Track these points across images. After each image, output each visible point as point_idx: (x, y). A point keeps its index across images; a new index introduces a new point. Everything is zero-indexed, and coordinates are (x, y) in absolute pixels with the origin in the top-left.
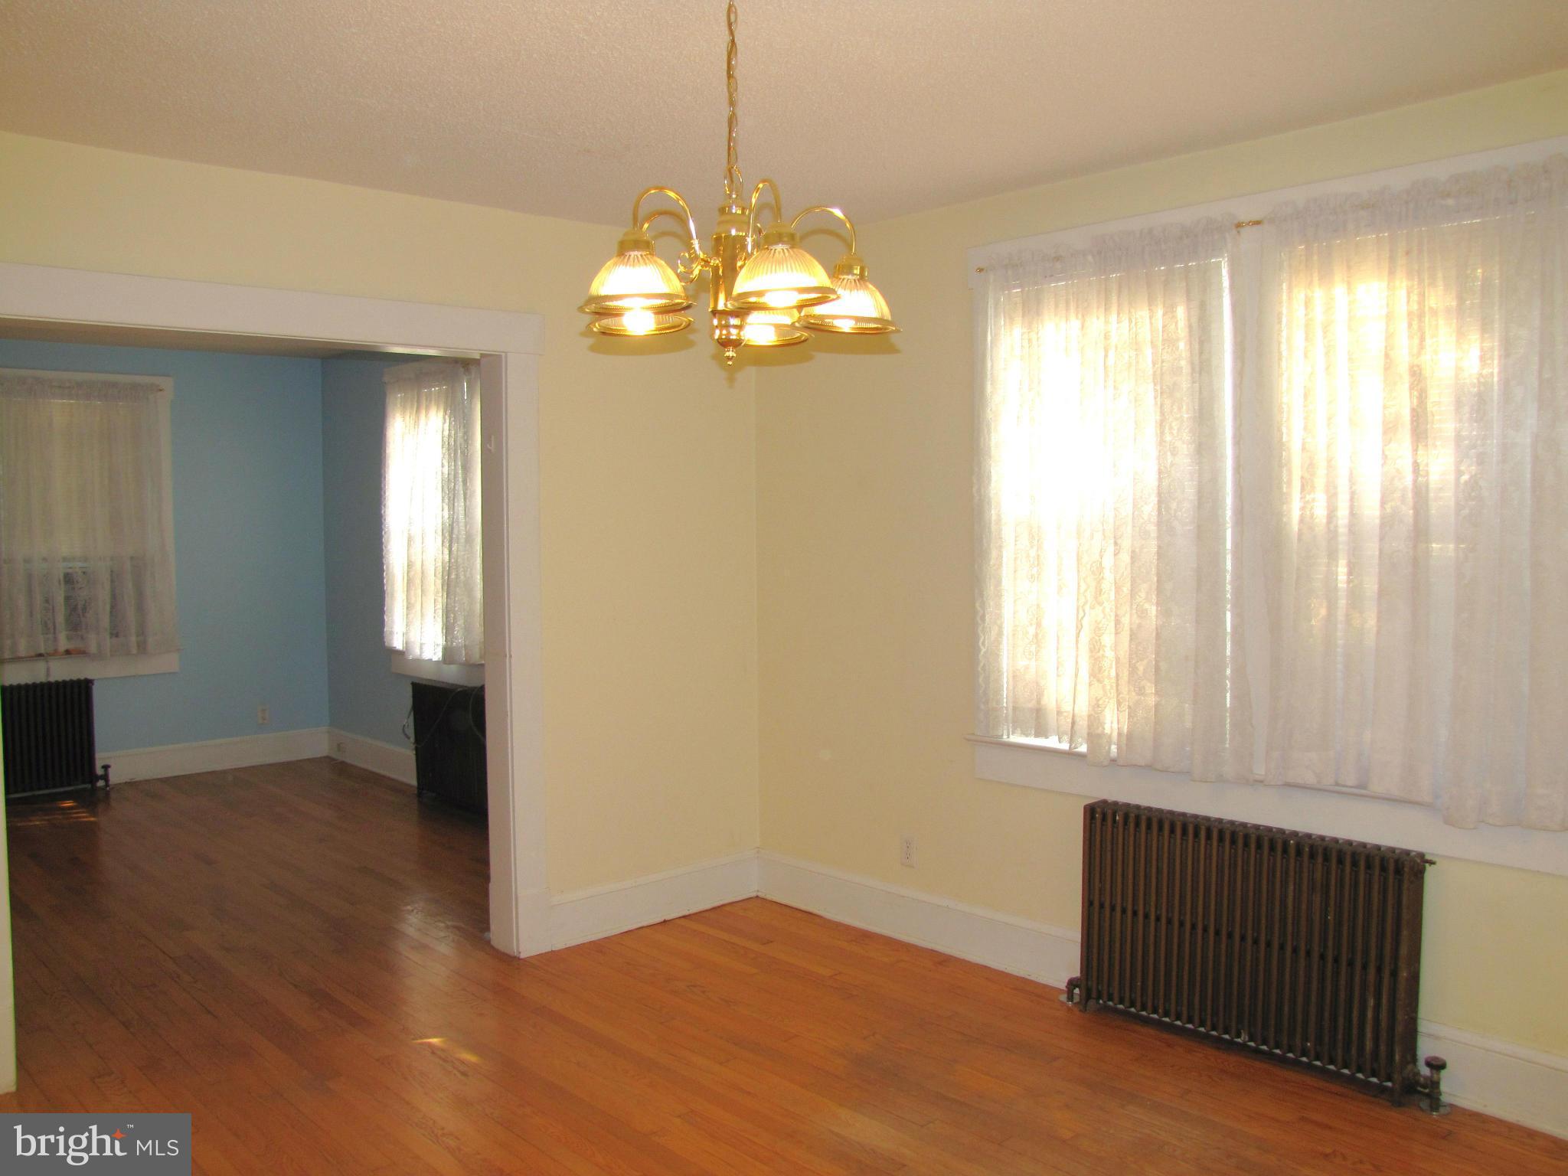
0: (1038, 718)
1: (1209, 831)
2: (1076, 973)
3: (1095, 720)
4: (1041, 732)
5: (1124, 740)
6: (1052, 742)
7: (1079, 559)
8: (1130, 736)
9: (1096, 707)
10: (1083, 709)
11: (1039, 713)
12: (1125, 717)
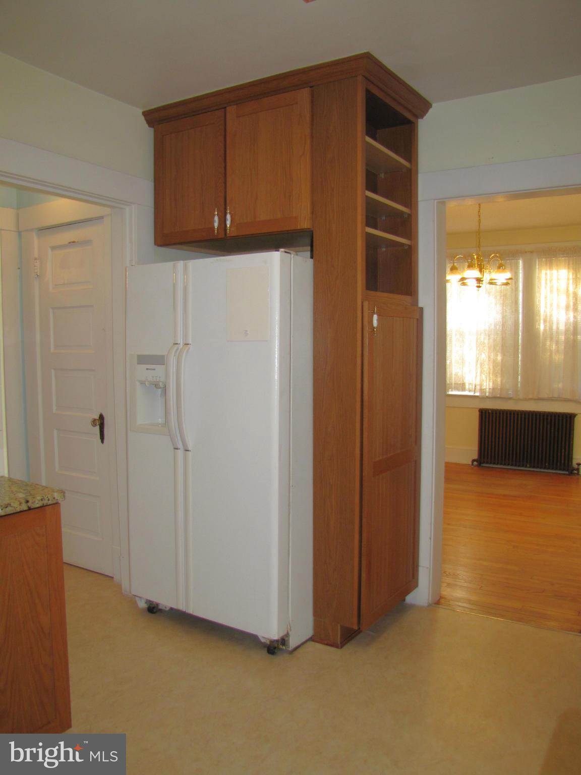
0: (463, 386)
1: (514, 414)
2: (476, 456)
3: (481, 385)
4: (464, 389)
5: (491, 391)
6: (466, 393)
7: (477, 341)
8: (493, 389)
9: (482, 381)
10: (478, 382)
11: (463, 384)
12: (491, 384)
